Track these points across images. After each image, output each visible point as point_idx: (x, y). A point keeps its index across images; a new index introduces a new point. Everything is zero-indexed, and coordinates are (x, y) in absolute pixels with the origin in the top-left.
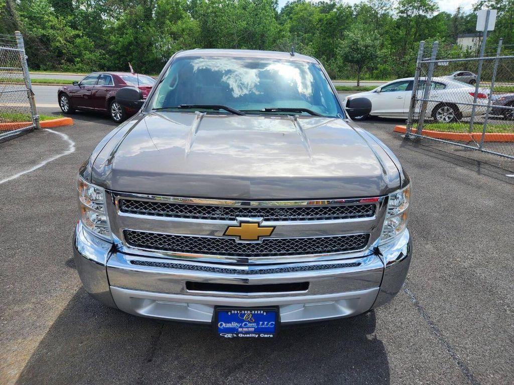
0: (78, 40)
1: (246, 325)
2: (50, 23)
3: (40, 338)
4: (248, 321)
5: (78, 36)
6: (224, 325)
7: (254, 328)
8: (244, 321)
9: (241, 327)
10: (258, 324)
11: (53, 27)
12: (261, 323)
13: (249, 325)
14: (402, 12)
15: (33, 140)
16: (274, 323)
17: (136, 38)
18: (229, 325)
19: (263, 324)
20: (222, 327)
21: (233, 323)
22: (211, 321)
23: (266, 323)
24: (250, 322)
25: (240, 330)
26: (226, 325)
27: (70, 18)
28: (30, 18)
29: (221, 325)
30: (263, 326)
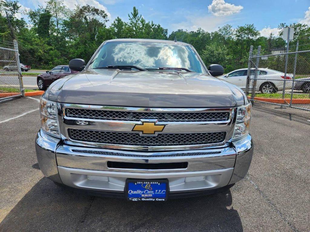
0: (51, 52)
1: (146, 192)
2: (36, 42)
3: (11, 209)
4: (148, 190)
5: (51, 49)
6: (132, 192)
7: (152, 194)
8: (146, 189)
9: (143, 194)
10: (155, 192)
11: (37, 45)
12: (157, 191)
13: (149, 192)
14: (238, 36)
15: (20, 102)
16: (165, 191)
17: (85, 50)
18: (135, 192)
19: (158, 192)
20: (130, 194)
21: (138, 190)
22: (123, 190)
23: (160, 191)
24: (149, 190)
25: (143, 195)
26: (133, 192)
27: (47, 39)
28: (24, 39)
29: (130, 192)
30: (158, 193)
